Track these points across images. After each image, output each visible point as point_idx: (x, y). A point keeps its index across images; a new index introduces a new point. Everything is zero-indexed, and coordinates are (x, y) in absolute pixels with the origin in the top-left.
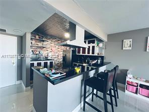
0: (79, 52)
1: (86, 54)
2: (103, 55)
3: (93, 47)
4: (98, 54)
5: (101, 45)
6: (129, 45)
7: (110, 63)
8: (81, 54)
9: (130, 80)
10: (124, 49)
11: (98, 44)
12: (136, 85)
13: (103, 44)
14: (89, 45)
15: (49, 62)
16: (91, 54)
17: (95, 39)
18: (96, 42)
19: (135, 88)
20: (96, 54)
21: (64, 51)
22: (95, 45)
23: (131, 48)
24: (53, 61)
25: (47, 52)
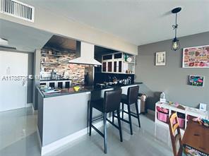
0: (105, 70)
1: (113, 72)
2: (133, 73)
3: (120, 62)
4: (127, 72)
6: (162, 60)
7: (142, 83)
8: (107, 72)
9: (161, 106)
10: (157, 64)
11: (126, 59)
12: (166, 111)
13: (133, 59)
14: (116, 60)
15: (64, 82)
16: (117, 72)
18: (123, 56)
19: (166, 115)
20: (123, 72)
21: (86, 68)
22: (122, 59)
23: (164, 64)
24: (70, 81)
25: (63, 70)
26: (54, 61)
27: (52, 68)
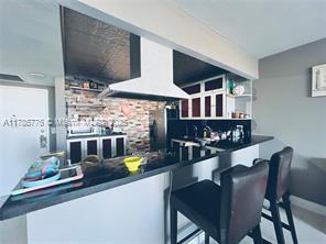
0: (185, 113)
1: (203, 117)
2: (247, 118)
3: (219, 98)
4: (233, 115)
5: (240, 90)
7: (272, 138)
8: (190, 117)
10: (315, 94)
11: (232, 89)
13: (247, 87)
14: (209, 93)
15: (114, 139)
16: (213, 117)
17: (223, 76)
18: (225, 83)
20: (227, 116)
21: (152, 113)
22: (224, 91)
24: (125, 137)
25: (111, 118)
26: (96, 102)
27: (93, 113)
